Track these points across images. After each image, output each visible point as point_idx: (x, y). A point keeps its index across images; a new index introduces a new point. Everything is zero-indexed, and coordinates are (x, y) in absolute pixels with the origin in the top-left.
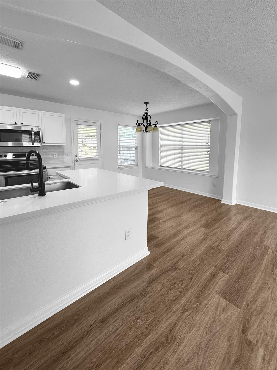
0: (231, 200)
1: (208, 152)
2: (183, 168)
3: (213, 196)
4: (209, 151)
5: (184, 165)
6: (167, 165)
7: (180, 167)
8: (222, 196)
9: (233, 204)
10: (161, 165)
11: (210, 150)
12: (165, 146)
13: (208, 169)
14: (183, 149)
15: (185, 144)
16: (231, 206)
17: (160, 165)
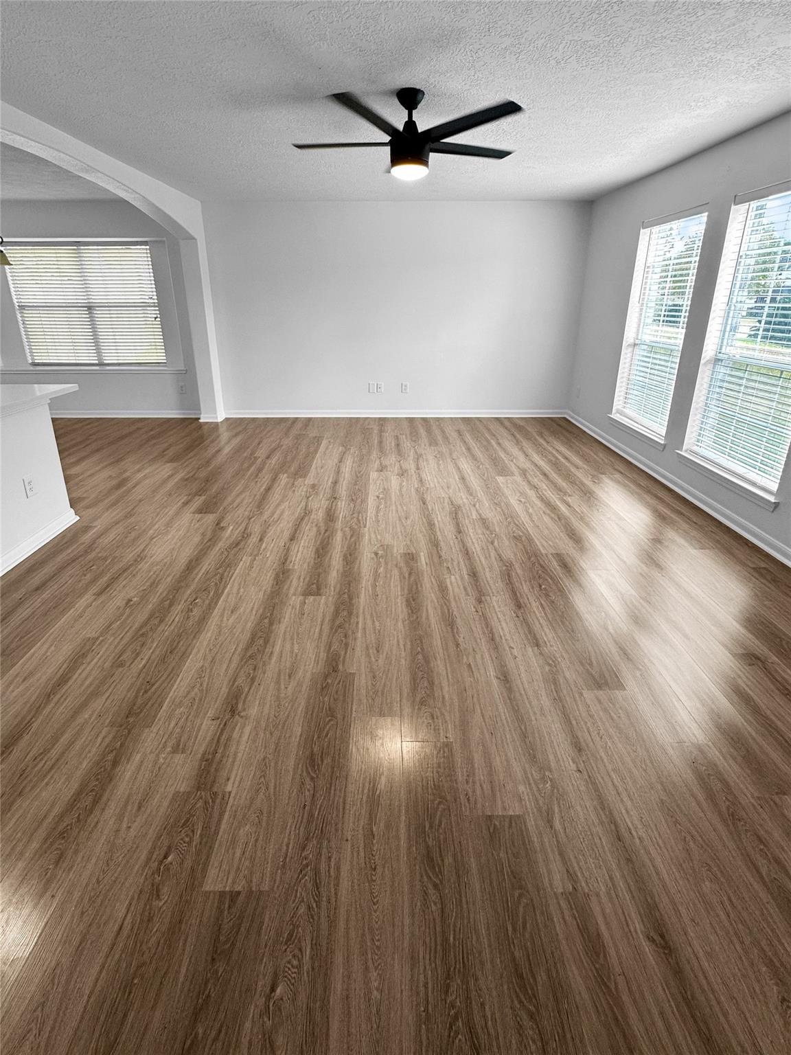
0: (216, 414)
1: (157, 317)
2: (105, 362)
3: (184, 414)
4: (159, 316)
5: (105, 355)
6: (51, 358)
7: (97, 362)
8: (200, 410)
9: (220, 419)
10: (36, 361)
11: (159, 314)
12: (35, 305)
13: (165, 358)
14: (93, 311)
15: (97, 298)
16: (217, 424)
17: (30, 361)
